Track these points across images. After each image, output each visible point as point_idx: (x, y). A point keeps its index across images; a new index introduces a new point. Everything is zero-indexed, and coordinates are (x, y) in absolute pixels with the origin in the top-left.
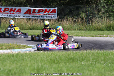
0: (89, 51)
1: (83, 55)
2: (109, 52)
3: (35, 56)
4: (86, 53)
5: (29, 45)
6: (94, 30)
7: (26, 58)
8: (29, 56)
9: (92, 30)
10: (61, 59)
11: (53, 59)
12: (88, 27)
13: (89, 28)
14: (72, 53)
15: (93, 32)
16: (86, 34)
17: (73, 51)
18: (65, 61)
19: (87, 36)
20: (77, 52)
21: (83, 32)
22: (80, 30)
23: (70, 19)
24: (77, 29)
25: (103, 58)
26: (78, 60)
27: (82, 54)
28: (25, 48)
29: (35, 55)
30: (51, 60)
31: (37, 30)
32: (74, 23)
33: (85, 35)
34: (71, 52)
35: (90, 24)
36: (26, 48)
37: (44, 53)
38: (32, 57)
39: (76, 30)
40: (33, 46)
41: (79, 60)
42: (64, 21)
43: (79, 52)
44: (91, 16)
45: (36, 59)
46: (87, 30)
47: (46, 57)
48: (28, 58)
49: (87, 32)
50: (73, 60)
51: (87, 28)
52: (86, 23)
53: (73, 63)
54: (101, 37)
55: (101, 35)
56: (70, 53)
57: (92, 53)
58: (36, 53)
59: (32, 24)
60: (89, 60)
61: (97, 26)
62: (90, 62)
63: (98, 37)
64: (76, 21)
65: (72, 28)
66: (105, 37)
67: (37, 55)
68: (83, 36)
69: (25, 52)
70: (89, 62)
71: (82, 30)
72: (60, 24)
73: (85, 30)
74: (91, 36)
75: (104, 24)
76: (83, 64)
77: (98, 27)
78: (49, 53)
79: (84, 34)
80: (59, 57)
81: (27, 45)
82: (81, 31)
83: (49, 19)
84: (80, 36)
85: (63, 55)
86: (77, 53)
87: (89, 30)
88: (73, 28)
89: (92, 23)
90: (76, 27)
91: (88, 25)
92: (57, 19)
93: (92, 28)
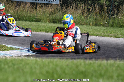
0: (111, 62)
1: (101, 68)
3: (21, 65)
4: (106, 65)
5: (9, 46)
6: (121, 26)
7: (6, 67)
8: (10, 64)
9: (117, 26)
10: (64, 72)
12: (111, 22)
13: (113, 23)
14: (83, 64)
15: (119, 29)
16: (107, 32)
17: (85, 61)
19: (108, 36)
21: (103, 28)
22: (96, 25)
23: (81, 6)
24: (93, 24)
26: (92, 75)
27: (100, 65)
28: (3, 51)
29: (20, 63)
30: (47, 72)
31: (26, 20)
33: (106, 34)
34: (82, 61)
36: (5, 50)
37: (36, 61)
38: (16, 67)
39: (89, 24)
40: (16, 47)
41: (94, 75)
43: (95, 63)
44: (116, 4)
45: (23, 70)
46: (108, 26)
47: (38, 67)
48: (9, 67)
49: (109, 29)
50: (84, 74)
51: (108, 23)
56: (79, 64)
57: (116, 65)
58: (22, 60)
59: (16, 9)
64: (91, 9)
65: (83, 21)
67: (23, 63)
68: (101, 36)
69: (4, 58)
73: (106, 26)
74: (115, 37)
78: (44, 60)
79: (104, 33)
80: (61, 68)
81: (7, 45)
82: (98, 28)
84: (97, 35)
85: (68, 65)
86: (91, 63)
88: (85, 21)
89: (117, 15)
90: (90, 20)
91: (110, 17)
92: (59, 5)
93: (117, 22)
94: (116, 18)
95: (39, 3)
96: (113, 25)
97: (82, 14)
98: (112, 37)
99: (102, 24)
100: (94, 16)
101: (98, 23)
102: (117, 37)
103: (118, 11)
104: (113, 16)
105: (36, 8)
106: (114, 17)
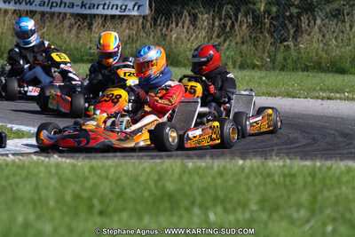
2: (338, 171)
5: (15, 127)
6: (306, 69)
9: (294, 69)
11: (85, 194)
12: (280, 57)
13: (285, 59)
16: (266, 84)
18: (138, 207)
19: (269, 94)
20: (204, 164)
21: (257, 74)
23: (205, 18)
24: (234, 63)
25: (305, 198)
32: (218, 36)
33: (264, 89)
35: (290, 43)
41: (198, 201)
42: (177, 25)
44: (294, 11)
46: (274, 69)
49: (274, 77)
51: (273, 61)
52: (270, 40)
53: (172, 215)
54: (329, 98)
55: (331, 93)
60: (244, 205)
61: (320, 52)
62: (247, 215)
63: (318, 98)
66: (347, 99)
70: (243, 213)
71: (254, 67)
72: (161, 41)
73: (266, 70)
74: (288, 95)
75: (348, 45)
76: (215, 223)
77: (324, 55)
81: (9, 126)
83: (113, 17)
87: (283, 68)
89: (296, 39)
90: (228, 53)
91: (278, 45)
92: (149, 18)
93: (295, 58)
94: (292, 47)
95: (98, 15)
96: (284, 66)
97: (207, 39)
98: (278, 95)
99: (257, 63)
100: (237, 43)
101: (249, 61)
102: (293, 97)
103: (298, 30)
104: (286, 43)
105: (90, 28)
106: (288, 46)
